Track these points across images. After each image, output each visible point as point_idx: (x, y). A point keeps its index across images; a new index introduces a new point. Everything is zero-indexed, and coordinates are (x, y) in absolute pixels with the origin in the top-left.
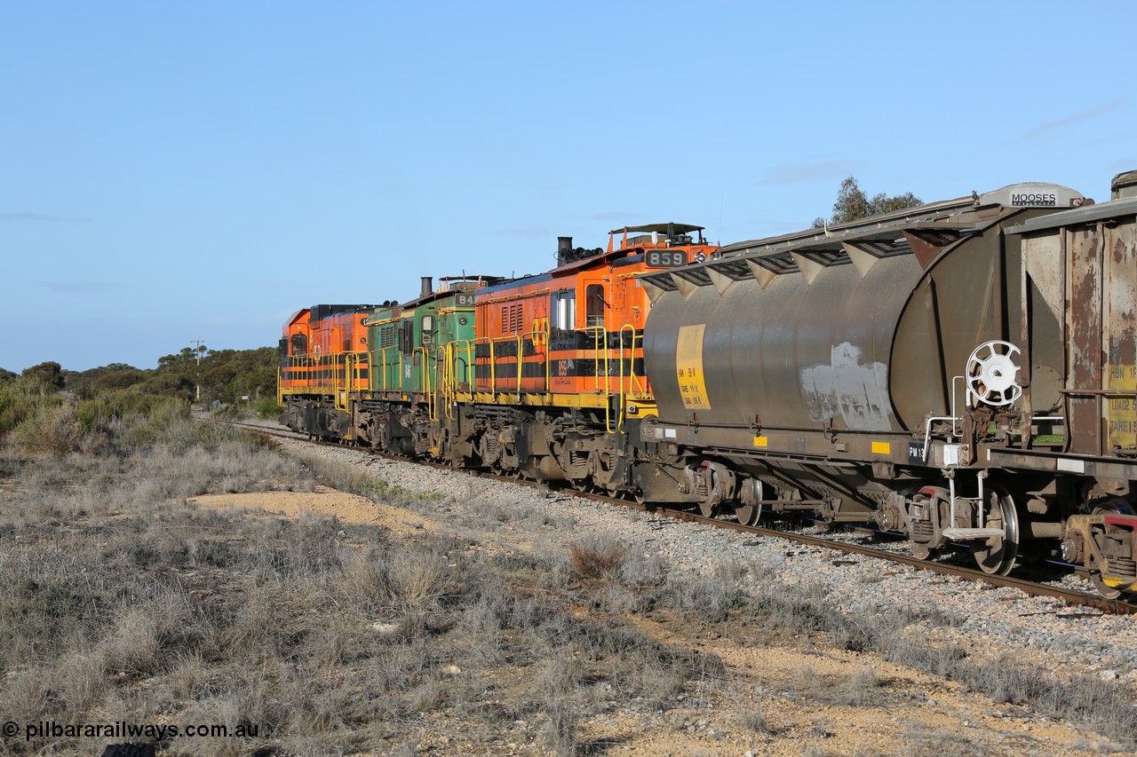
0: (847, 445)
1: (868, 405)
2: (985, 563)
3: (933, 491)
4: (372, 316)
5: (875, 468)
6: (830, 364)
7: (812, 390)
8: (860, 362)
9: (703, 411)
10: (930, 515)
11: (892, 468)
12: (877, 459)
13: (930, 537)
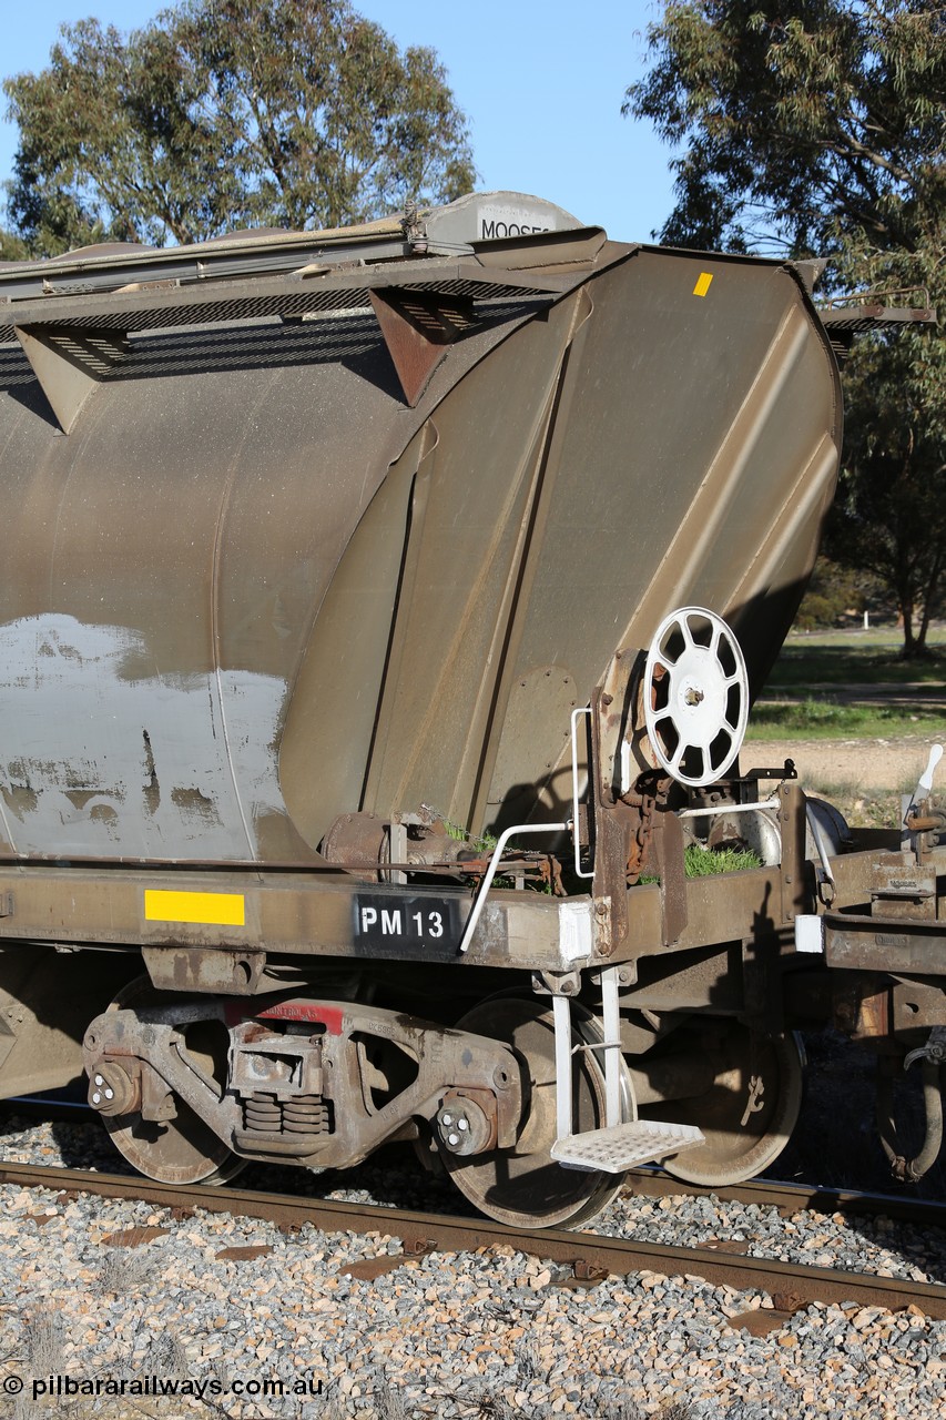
1: (152, 791)
2: (493, 1197)
3: (337, 1017)
8: (133, 670)
10: (325, 1079)
11: (259, 964)
12: (173, 940)
13: (324, 1140)
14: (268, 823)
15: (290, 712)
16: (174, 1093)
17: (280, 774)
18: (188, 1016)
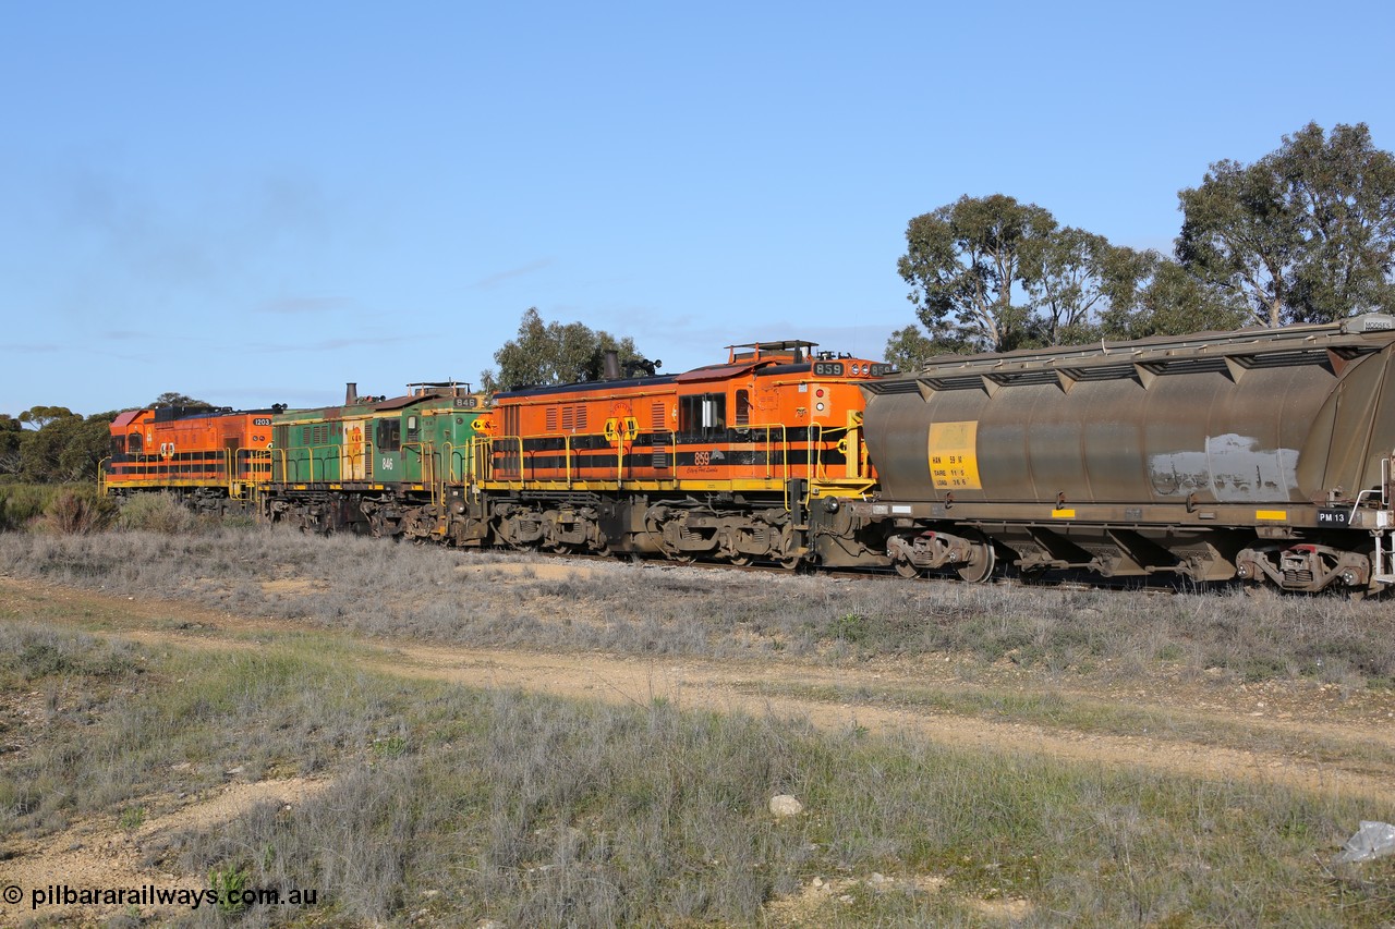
0: (1216, 514)
1: (1259, 483)
3: (1314, 548)
4: (280, 416)
5: (1261, 532)
6: (1203, 450)
7: (1171, 472)
8: (1254, 449)
9: (968, 491)
10: (1310, 566)
11: (1290, 531)
12: (1265, 524)
13: (1309, 583)
14: (1293, 491)
15: (1300, 460)
16: (1264, 573)
17: (1297, 477)
18: (1269, 549)
